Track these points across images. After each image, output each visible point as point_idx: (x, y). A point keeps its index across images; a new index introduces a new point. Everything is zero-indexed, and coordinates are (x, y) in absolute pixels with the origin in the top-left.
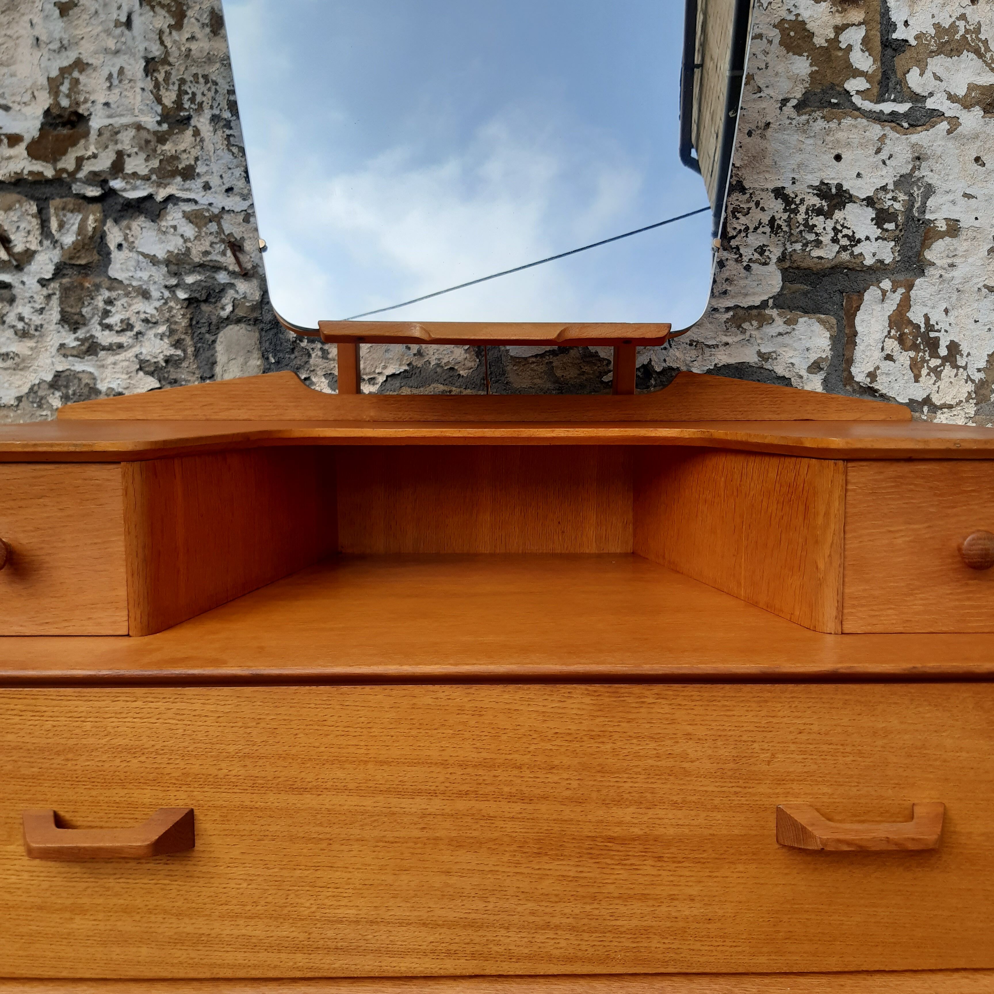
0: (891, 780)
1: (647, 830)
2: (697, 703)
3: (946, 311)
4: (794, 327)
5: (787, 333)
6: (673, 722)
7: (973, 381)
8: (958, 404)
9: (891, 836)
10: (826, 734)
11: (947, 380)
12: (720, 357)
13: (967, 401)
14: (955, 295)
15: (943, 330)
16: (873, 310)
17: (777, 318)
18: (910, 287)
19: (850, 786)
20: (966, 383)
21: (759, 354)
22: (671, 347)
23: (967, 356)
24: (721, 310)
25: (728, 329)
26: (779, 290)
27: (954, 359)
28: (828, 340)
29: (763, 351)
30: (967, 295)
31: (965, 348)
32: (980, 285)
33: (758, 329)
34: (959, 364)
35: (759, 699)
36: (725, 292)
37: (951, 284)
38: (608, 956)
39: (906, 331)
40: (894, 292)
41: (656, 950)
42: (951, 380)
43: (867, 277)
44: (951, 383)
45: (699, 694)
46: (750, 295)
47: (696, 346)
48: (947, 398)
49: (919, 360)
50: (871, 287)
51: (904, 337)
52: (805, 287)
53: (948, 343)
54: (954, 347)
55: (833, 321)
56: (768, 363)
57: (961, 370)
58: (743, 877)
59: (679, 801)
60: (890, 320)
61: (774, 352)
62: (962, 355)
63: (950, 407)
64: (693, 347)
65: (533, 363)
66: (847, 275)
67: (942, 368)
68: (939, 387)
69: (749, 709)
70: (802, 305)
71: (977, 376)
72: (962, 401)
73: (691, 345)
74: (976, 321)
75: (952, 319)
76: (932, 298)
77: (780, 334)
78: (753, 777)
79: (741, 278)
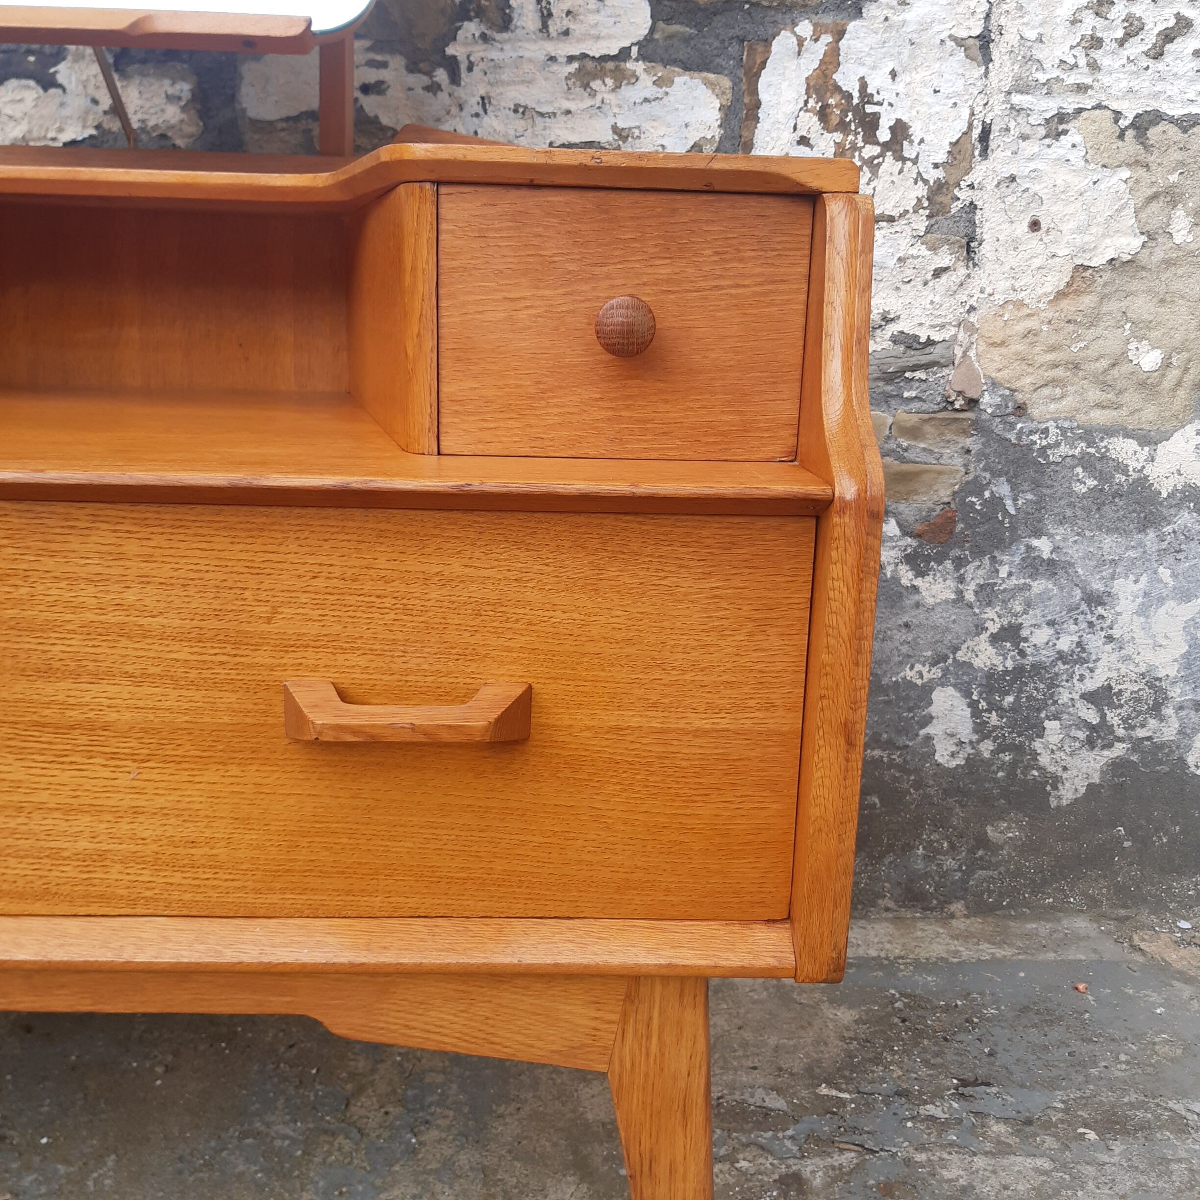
0: (452, 648)
1: (91, 714)
2: (155, 530)
3: (893, 74)
4: (668, 90)
5: (657, 98)
6: (121, 556)
7: (925, 182)
8: (901, 216)
9: (417, 722)
10: (354, 580)
11: (888, 178)
12: (558, 132)
13: (915, 212)
14: (907, 50)
15: (886, 103)
16: (785, 68)
17: (643, 76)
18: (840, 34)
19: (392, 656)
20: (916, 183)
21: (615, 129)
22: (485, 112)
23: (919, 144)
24: (560, 60)
25: (569, 89)
26: (646, 32)
27: (898, 147)
28: (717, 112)
29: (621, 125)
30: (924, 50)
31: (916, 131)
32: (944, 36)
33: (613, 90)
34: (906, 154)
35: (249, 526)
36: (566, 33)
37: (901, 32)
38: (47, 891)
39: (832, 101)
40: (816, 40)
41: (117, 883)
42: (893, 178)
43: (779, 17)
44: (893, 182)
45: (157, 516)
46: (604, 38)
47: (523, 113)
48: (886, 206)
49: (848, 146)
50: (783, 32)
51: (828, 111)
52: (688, 29)
53: (892, 123)
54: (900, 130)
55: (726, 83)
56: (628, 144)
57: (909, 164)
58: (238, 784)
59: (138, 673)
60: (808, 84)
61: (638, 127)
62: (911, 142)
63: (891, 219)
64: (519, 115)
65: (283, 130)
66: (750, 14)
67: (881, 159)
68: (874, 189)
69: (235, 540)
70: (681, 57)
71: (933, 175)
72: (907, 212)
73: (516, 111)
74: (936, 92)
75: (900, 87)
76: (872, 52)
77: (646, 100)
78: (246, 641)
79: (591, 12)
